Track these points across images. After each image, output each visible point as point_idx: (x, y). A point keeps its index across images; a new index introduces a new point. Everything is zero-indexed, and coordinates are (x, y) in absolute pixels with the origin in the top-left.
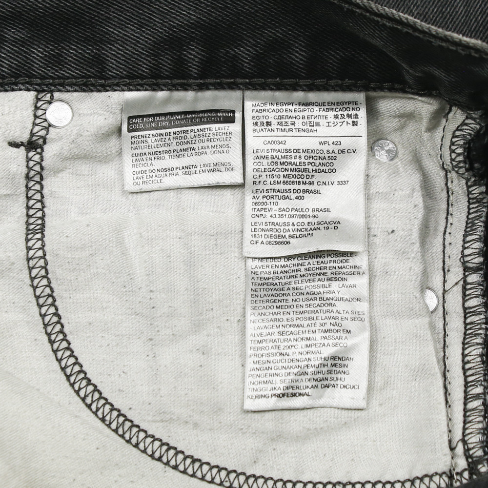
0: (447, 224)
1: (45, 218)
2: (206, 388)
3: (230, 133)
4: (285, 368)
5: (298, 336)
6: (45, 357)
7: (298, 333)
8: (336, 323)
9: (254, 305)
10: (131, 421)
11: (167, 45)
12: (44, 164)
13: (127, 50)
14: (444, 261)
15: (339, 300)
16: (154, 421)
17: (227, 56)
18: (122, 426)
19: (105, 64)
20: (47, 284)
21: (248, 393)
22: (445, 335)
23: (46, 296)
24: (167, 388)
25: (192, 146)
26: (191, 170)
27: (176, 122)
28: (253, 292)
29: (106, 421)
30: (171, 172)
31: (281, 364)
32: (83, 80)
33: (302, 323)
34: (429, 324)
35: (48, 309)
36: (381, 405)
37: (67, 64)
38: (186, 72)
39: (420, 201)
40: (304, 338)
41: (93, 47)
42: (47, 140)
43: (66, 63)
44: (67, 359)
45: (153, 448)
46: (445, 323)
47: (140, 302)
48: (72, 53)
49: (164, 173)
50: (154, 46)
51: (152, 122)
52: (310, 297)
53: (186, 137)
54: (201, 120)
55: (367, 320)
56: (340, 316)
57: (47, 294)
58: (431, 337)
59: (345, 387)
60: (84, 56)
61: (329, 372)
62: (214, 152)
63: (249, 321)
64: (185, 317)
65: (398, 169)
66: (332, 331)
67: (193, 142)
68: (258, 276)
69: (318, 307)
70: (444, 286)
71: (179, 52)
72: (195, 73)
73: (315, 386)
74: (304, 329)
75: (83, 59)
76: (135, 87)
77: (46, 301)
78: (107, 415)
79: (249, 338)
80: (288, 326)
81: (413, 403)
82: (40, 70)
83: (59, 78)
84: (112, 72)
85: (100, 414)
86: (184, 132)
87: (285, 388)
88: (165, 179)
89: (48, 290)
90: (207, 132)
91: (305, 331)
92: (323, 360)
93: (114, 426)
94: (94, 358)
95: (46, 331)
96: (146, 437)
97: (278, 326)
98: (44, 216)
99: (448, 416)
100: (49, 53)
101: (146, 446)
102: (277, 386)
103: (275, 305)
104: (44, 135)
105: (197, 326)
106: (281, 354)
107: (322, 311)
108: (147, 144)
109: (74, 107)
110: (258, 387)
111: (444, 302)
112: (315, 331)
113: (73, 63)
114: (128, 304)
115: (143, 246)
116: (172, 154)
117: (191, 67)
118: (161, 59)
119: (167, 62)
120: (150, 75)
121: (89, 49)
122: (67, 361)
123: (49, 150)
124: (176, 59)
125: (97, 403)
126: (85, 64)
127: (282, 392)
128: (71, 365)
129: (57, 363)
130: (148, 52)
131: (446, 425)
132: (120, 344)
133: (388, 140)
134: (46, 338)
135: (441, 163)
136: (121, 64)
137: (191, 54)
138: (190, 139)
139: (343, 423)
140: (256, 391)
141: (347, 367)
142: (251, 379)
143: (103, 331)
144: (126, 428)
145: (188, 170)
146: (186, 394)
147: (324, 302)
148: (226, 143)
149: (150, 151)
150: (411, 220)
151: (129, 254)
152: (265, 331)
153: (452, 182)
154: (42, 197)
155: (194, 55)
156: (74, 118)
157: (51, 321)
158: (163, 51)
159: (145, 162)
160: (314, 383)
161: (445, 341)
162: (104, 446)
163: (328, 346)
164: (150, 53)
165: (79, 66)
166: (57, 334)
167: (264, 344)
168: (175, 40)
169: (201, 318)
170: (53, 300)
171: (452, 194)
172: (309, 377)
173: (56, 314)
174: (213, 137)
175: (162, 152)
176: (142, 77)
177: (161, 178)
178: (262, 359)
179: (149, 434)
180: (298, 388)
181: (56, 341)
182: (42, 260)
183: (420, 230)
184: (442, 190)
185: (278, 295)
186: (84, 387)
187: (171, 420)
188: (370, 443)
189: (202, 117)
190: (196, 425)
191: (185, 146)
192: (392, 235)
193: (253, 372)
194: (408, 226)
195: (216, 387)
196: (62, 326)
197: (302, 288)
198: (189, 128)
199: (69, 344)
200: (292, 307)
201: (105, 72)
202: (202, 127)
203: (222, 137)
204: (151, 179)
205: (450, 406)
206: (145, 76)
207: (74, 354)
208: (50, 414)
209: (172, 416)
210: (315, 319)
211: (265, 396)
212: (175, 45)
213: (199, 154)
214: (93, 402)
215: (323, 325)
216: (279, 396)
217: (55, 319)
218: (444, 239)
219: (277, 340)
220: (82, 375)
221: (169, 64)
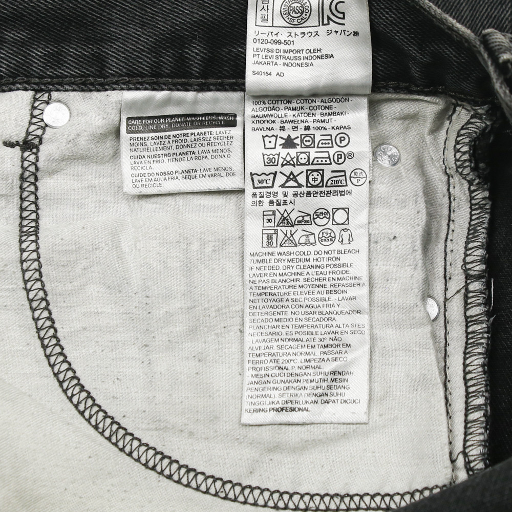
0: (448, 231)
1: (39, 221)
2: (202, 395)
3: (232, 137)
4: (284, 382)
5: (297, 350)
6: (37, 362)
7: (297, 348)
8: (335, 337)
9: (253, 317)
10: (125, 429)
11: (169, 43)
12: (39, 164)
13: (128, 47)
14: (445, 269)
15: (339, 313)
16: (148, 430)
17: (230, 55)
18: (115, 434)
19: (105, 62)
20: (41, 287)
21: (246, 406)
22: (446, 344)
23: (40, 299)
24: (163, 396)
25: (192, 150)
26: (190, 174)
27: (176, 125)
28: (251, 304)
29: (99, 428)
30: (170, 176)
31: (279, 378)
32: (82, 80)
33: (301, 337)
34: (432, 333)
35: (41, 313)
36: (381, 415)
37: (67, 63)
38: (187, 71)
39: (422, 207)
40: (303, 353)
41: (94, 46)
42: (43, 140)
43: (65, 62)
44: (60, 364)
45: (147, 457)
46: (446, 332)
47: (136, 307)
48: (72, 52)
49: (164, 177)
50: (155, 44)
51: (151, 124)
52: (309, 310)
53: (186, 140)
54: (201, 124)
55: (367, 332)
56: (339, 330)
57: (40, 297)
58: (432, 346)
59: (345, 401)
60: (84, 54)
61: (329, 387)
62: (215, 157)
63: (247, 334)
64: (181, 323)
65: (400, 174)
66: (332, 346)
67: (194, 145)
68: (256, 285)
69: (318, 321)
70: (445, 294)
71: (181, 50)
72: (196, 71)
73: (315, 401)
74: (303, 344)
75: (82, 58)
76: (135, 85)
77: (39, 304)
78: (100, 422)
79: (247, 351)
80: (287, 340)
81: (413, 414)
82: (39, 69)
83: (58, 77)
84: (111, 70)
85: (93, 421)
86: (184, 135)
87: (283, 402)
88: (163, 183)
89: (41, 294)
90: (207, 136)
91: (305, 346)
92: (323, 374)
93: (107, 434)
94: (88, 364)
95: (39, 335)
96: (140, 446)
97: (277, 340)
98: (38, 218)
99: (449, 427)
100: (48, 52)
101: (140, 454)
102: (276, 400)
103: (274, 317)
104: (40, 135)
105: (194, 332)
106: (280, 368)
107: (321, 326)
108: (146, 147)
109: (72, 107)
110: (256, 400)
111: (445, 310)
112: (315, 346)
113: (72, 61)
114: (123, 309)
115: (139, 250)
116: (171, 157)
117: (193, 65)
118: (162, 57)
119: (168, 60)
120: (150, 73)
121: (90, 48)
122: (60, 366)
123: (46, 151)
124: (177, 57)
125: (91, 410)
126: (85, 63)
127: (280, 406)
128: (64, 370)
129: (49, 369)
130: (149, 49)
131: (447, 437)
132: (114, 350)
133: (390, 145)
134: (38, 342)
135: (444, 168)
136: (121, 61)
137: (193, 52)
138: (190, 143)
139: (342, 434)
140: (254, 404)
141: (347, 381)
142: (249, 393)
143: (97, 336)
144: (120, 436)
145: (188, 174)
146: (181, 402)
147: (324, 317)
148: (227, 147)
149: (148, 154)
150: (413, 227)
151: (126, 258)
152: (263, 345)
153: (454, 188)
154: (37, 198)
155: (196, 52)
156: (72, 119)
157: (44, 325)
158: (164, 49)
159: (144, 165)
160: (314, 398)
161: (446, 350)
162: (96, 455)
163: (328, 361)
164: (151, 50)
165: (78, 65)
166: (50, 339)
167: (263, 358)
168: (177, 38)
169: (198, 325)
170: (47, 303)
171: (454, 200)
172: (308, 391)
173: (50, 318)
174: (214, 141)
175: (161, 156)
176: (142, 75)
177: (161, 182)
178: (260, 373)
179: (143, 442)
180: (297, 402)
181: (49, 345)
182: (36, 263)
183: (423, 237)
184: (444, 196)
185: (277, 307)
186: (77, 394)
187: (166, 429)
188: (369, 454)
189: (202, 120)
190: (191, 434)
191: (185, 150)
192: (394, 241)
193: (252, 386)
194: (410, 232)
195: (212, 395)
196: (56, 331)
197: (301, 300)
198: (189, 131)
199: (63, 349)
200: (291, 320)
201: (104, 70)
202: (203, 130)
203: (223, 141)
204: (151, 183)
205: (450, 418)
206: (145, 74)
207: (67, 359)
208: (41, 422)
209: (167, 424)
210: (314, 334)
211: (263, 410)
212: (177, 43)
213: (200, 158)
214: (86, 409)
215: (323, 340)
216: (277, 410)
217: (48, 323)
218: (446, 246)
219: (276, 354)
220: (75, 381)
221: (170, 62)
